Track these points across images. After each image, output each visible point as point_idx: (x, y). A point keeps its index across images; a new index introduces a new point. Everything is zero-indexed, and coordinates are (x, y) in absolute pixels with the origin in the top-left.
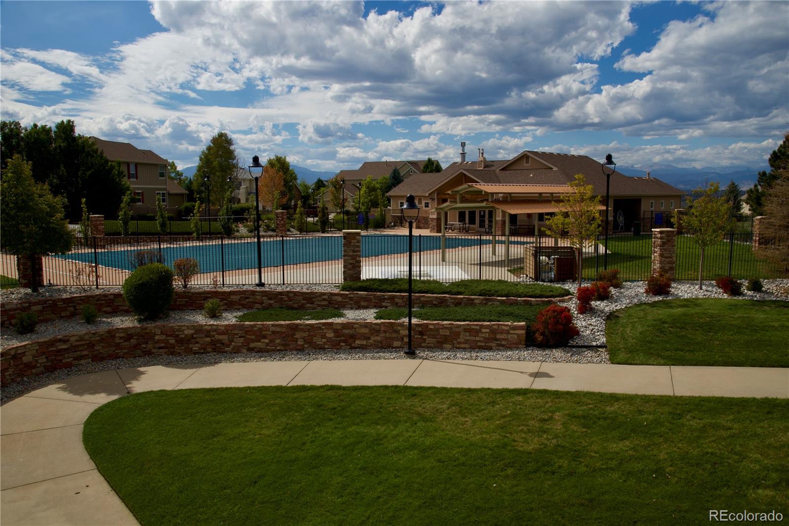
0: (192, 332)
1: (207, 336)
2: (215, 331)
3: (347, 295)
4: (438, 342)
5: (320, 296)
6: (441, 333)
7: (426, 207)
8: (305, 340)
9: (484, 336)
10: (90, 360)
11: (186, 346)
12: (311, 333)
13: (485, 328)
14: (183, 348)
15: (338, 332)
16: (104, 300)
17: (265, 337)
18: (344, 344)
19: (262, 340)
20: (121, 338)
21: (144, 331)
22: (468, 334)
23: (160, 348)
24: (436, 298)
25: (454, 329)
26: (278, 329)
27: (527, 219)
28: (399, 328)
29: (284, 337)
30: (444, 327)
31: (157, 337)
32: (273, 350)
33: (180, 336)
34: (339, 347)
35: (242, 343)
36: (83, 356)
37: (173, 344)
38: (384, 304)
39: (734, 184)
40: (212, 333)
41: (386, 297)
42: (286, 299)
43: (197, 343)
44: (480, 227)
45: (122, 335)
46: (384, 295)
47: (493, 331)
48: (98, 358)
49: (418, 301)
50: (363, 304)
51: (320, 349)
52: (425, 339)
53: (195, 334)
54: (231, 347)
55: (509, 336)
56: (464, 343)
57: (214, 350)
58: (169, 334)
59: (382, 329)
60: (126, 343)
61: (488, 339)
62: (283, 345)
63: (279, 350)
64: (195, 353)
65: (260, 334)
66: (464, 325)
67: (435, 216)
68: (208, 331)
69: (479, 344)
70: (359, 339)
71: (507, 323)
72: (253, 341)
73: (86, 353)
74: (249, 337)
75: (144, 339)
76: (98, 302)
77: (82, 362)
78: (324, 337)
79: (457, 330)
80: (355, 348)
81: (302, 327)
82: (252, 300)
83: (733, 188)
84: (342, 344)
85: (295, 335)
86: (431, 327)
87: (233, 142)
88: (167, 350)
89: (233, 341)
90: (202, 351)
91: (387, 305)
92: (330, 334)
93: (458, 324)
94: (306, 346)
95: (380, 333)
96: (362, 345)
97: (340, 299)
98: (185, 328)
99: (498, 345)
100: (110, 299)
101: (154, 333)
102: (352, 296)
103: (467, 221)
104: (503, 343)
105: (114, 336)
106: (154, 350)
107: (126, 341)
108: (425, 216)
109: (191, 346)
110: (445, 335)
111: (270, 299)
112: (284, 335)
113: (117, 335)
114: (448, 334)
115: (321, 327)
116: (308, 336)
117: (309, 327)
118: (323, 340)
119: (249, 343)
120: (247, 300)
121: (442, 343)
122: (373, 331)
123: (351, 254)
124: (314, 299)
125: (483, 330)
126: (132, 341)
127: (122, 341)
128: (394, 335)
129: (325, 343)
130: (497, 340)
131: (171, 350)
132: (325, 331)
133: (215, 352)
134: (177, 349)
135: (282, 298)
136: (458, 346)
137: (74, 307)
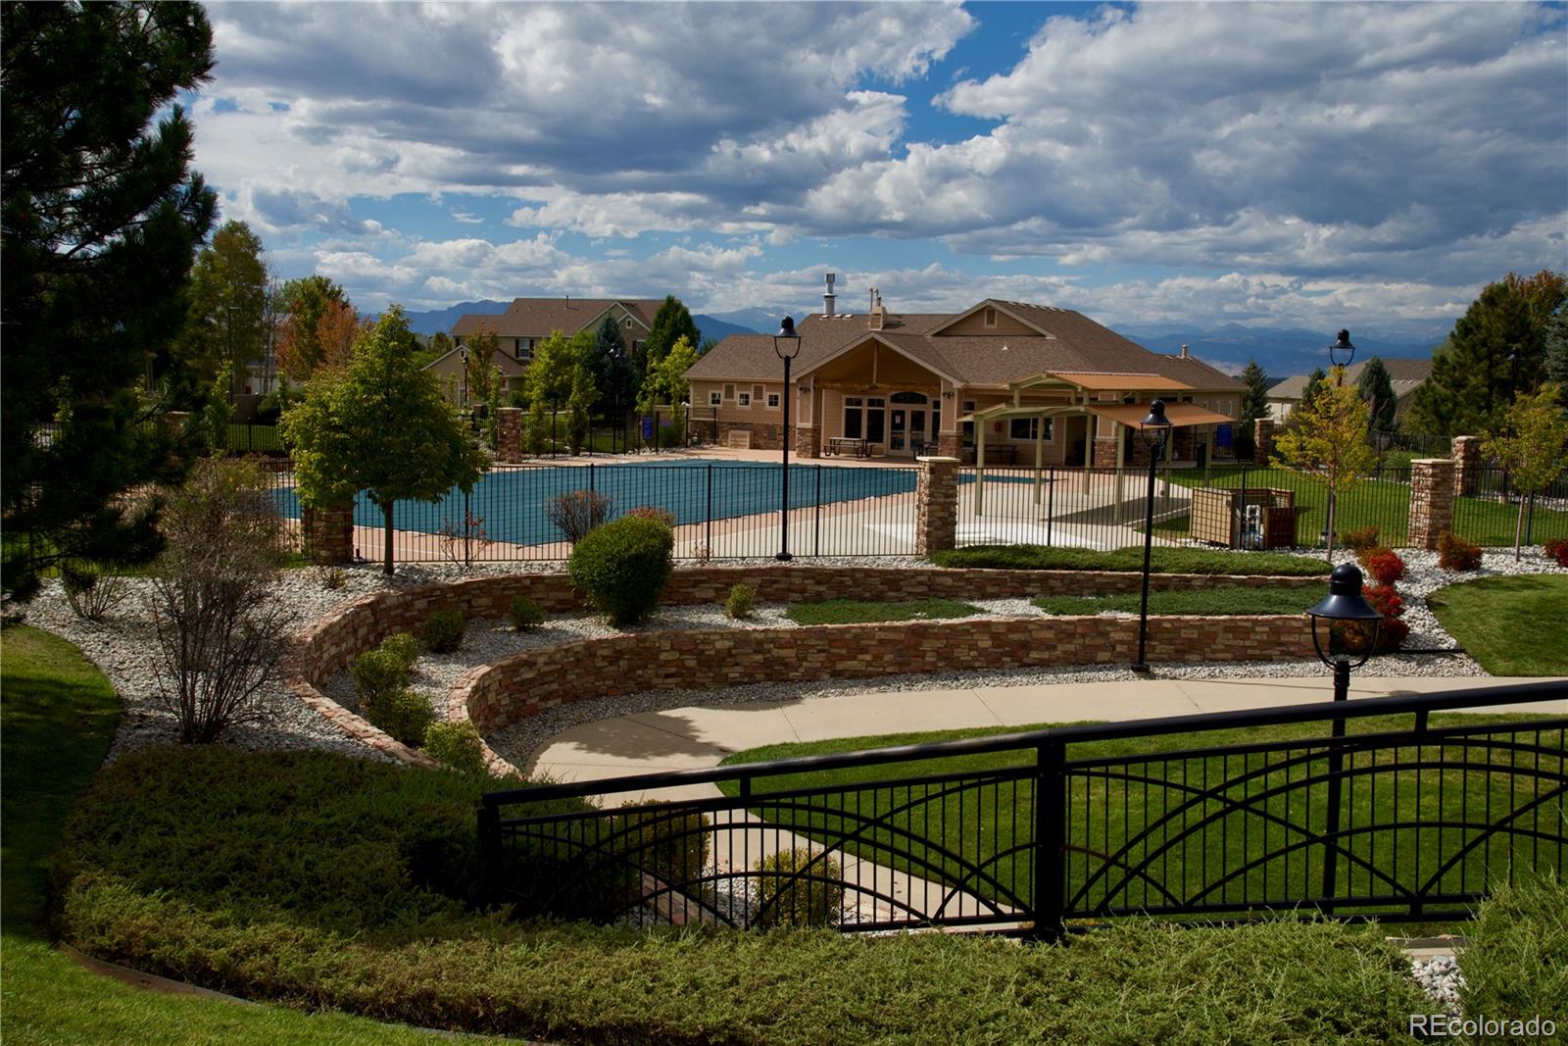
0: (728, 644)
1: (757, 652)
2: (772, 641)
3: (962, 573)
4: (1177, 651)
5: (913, 577)
6: (1183, 636)
7: (771, 404)
8: (938, 653)
9: (1258, 637)
10: (559, 700)
11: (717, 670)
12: (951, 642)
13: (1263, 625)
14: (711, 675)
15: (998, 639)
16: (514, 588)
17: (864, 650)
18: (1008, 659)
19: (861, 657)
20: (604, 658)
21: (641, 645)
22: (1231, 636)
23: (668, 676)
24: (1124, 577)
25: (1206, 628)
26: (891, 636)
27: (994, 433)
28: (1109, 629)
29: (901, 650)
30: (1189, 625)
31: (663, 656)
32: (879, 674)
33: (707, 653)
34: (999, 665)
35: (822, 663)
36: (551, 693)
37: (692, 668)
38: (1029, 590)
39: (1255, 367)
40: (766, 646)
41: (1034, 577)
42: (850, 583)
43: (737, 664)
44: (893, 448)
45: (606, 652)
46: (1029, 575)
47: (1276, 630)
48: (572, 697)
49: (1091, 584)
50: (990, 589)
51: (966, 668)
52: (1154, 646)
53: (735, 647)
54: (802, 670)
55: (1302, 637)
56: (1222, 651)
57: (769, 677)
58: (685, 648)
59: (1079, 630)
60: (612, 668)
61: (1266, 642)
62: (899, 664)
63: (890, 674)
64: (734, 684)
65: (856, 645)
66: (1224, 621)
67: (809, 425)
68: (760, 643)
69: (1250, 651)
70: (1037, 649)
71: (1297, 616)
72: (842, 658)
73: (555, 686)
74: (836, 651)
75: (641, 659)
76: (505, 593)
77: (551, 704)
78: (973, 647)
79: (1213, 629)
80: (1029, 665)
81: (936, 631)
82: (785, 586)
83: (1254, 374)
84: (1005, 659)
85: (921, 645)
86: (1167, 625)
87: (263, 245)
88: (680, 679)
89: (805, 660)
90: (746, 680)
91: (1035, 590)
92: (985, 643)
93: (1213, 621)
94: (940, 665)
95: (1074, 637)
96: (1040, 659)
97: (949, 581)
98: (716, 637)
99: (1283, 653)
100: (526, 587)
101: (659, 647)
102: (972, 576)
103: (864, 435)
104: (1292, 649)
105: (593, 655)
106: (656, 681)
107: (611, 663)
108: (771, 423)
109: (724, 670)
110: (1189, 639)
111: (819, 583)
112: (901, 646)
113: (599, 653)
114: (1195, 636)
115: (968, 631)
116: (946, 647)
117: (948, 631)
118: (972, 653)
119: (834, 662)
120: (775, 586)
121: (1184, 652)
122: (1062, 636)
123: (941, 500)
124: (901, 583)
125: (1257, 629)
126: (621, 663)
127: (606, 664)
128: (1099, 641)
129: (975, 659)
130: (1282, 644)
131: (688, 680)
132: (975, 637)
133: (770, 680)
134: (700, 677)
135: (841, 582)
136: (1212, 656)
137: (469, 602)
